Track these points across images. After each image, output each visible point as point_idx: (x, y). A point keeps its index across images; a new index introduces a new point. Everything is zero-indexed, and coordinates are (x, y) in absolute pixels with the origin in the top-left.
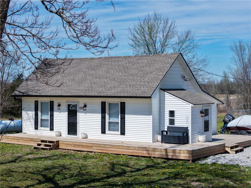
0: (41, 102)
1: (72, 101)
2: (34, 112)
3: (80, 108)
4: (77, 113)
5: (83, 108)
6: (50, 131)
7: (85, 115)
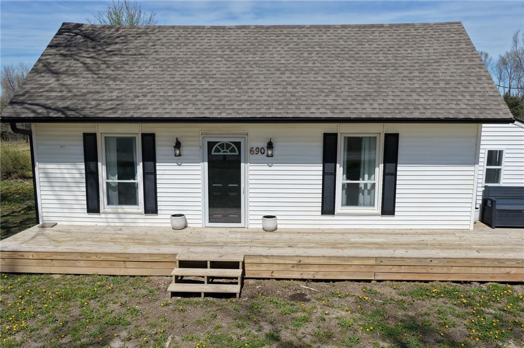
0: (105, 137)
1: (224, 134)
2: (82, 166)
3: (251, 151)
4: (242, 165)
5: (260, 151)
6: (144, 216)
7: (268, 168)
